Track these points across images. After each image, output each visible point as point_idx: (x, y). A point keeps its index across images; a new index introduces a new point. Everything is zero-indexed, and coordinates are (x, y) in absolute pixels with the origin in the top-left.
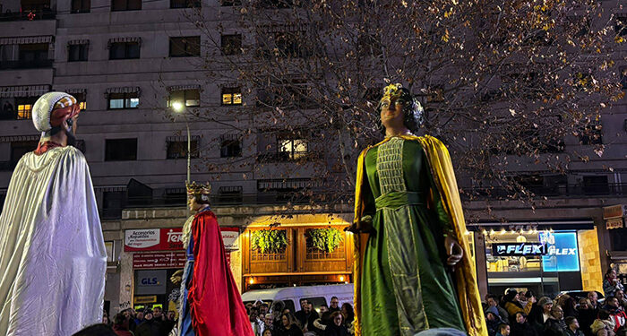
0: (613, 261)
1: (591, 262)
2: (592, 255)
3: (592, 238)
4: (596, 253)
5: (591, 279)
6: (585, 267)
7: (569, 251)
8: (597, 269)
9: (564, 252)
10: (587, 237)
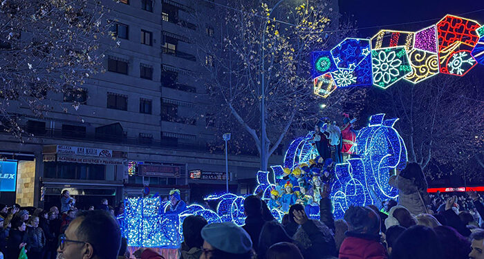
0: (43, 185)
1: (26, 185)
2: (28, 180)
3: (30, 167)
4: (32, 178)
5: (24, 197)
6: (21, 188)
7: (9, 176)
8: (31, 190)
9: (6, 176)
10: (26, 167)
